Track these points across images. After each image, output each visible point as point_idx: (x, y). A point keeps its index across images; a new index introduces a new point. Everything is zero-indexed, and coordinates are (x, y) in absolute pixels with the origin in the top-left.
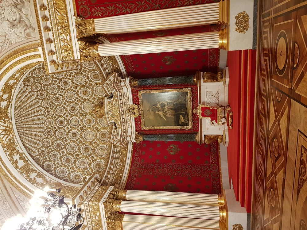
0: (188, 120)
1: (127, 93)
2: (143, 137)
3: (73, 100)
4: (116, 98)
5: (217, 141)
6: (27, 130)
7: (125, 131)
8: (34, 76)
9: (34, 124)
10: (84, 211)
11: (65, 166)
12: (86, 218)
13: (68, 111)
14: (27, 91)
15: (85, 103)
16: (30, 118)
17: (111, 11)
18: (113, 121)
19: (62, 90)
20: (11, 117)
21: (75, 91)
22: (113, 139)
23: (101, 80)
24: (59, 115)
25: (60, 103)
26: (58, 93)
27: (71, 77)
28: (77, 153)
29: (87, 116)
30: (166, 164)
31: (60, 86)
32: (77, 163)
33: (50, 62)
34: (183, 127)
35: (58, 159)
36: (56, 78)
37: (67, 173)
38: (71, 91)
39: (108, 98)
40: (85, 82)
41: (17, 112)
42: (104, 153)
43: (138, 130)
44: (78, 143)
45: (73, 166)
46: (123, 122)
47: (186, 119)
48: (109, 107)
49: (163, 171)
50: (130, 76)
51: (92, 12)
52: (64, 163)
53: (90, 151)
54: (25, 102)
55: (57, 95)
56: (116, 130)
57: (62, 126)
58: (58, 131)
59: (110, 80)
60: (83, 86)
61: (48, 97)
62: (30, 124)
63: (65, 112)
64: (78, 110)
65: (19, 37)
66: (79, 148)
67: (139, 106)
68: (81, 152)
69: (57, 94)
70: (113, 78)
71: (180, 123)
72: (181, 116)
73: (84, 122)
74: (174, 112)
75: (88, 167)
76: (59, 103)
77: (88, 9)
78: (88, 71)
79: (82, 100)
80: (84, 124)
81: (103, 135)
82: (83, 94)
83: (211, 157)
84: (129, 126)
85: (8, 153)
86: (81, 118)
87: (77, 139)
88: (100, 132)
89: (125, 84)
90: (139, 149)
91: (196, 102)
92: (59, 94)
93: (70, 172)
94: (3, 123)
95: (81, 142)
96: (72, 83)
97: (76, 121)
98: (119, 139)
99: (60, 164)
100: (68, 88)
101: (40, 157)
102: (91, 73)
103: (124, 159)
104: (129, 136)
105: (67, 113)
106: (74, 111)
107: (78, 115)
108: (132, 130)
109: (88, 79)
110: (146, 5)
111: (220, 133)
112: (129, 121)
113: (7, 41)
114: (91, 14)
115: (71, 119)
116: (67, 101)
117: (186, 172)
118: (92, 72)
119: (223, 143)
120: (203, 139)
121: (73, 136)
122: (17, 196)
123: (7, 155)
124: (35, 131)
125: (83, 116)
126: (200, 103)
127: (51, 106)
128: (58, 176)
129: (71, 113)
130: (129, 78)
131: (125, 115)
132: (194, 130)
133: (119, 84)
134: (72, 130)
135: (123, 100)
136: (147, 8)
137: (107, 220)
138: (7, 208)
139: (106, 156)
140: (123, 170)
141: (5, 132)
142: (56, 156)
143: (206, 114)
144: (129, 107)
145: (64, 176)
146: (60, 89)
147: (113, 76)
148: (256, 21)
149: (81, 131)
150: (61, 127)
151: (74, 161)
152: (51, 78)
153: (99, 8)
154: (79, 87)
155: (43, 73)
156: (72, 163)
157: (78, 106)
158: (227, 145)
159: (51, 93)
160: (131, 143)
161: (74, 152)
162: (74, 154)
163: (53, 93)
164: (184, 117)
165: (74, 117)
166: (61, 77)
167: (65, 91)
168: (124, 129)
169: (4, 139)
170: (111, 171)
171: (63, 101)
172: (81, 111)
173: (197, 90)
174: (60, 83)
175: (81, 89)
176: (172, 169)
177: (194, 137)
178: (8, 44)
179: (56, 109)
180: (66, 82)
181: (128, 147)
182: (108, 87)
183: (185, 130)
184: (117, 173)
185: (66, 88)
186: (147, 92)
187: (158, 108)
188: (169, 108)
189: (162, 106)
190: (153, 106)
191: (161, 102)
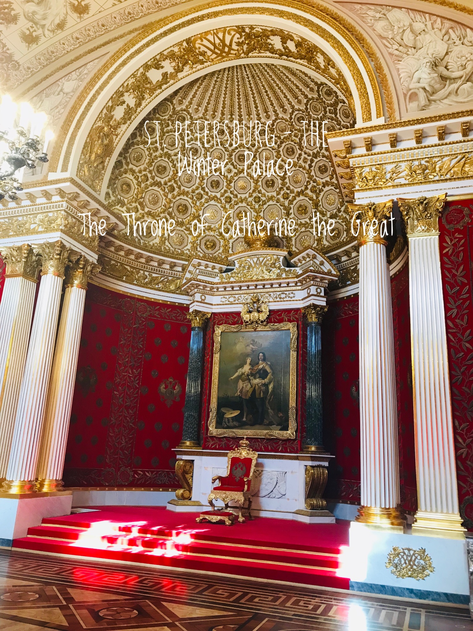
0: (228, 427)
1: (293, 299)
2: (198, 327)
3: (288, 184)
4: (284, 276)
5: (180, 487)
6: (226, 88)
7: (215, 290)
8: (338, 104)
9: (239, 102)
10: (48, 201)
11: (150, 164)
12: (35, 205)
14: (308, 89)
16: (253, 94)
17: (454, 276)
18: (237, 265)
19: (309, 162)
20: (251, 57)
21: (307, 189)
22: (199, 264)
23: (327, 244)
24: (258, 154)
25: (282, 156)
26: (303, 153)
28: (177, 190)
29: (253, 212)
30: (139, 373)
31: (319, 159)
32: (156, 188)
33: (351, 142)
34: (213, 414)
35: (166, 150)
37: (134, 168)
38: (307, 180)
39: (285, 257)
40: (324, 210)
41: (264, 68)
42: (173, 244)
43: (214, 318)
44: (197, 192)
45: (150, 180)
46: (233, 288)
47: (231, 424)
48: (268, 260)
49: (125, 367)
50: (328, 306)
51: (454, 233)
52: (156, 161)
53: (181, 216)
54: (286, 85)
55: (299, 152)
56: (217, 271)
57: (234, 159)
58: (224, 151)
59: (322, 263)
60: (316, 205)
61: (296, 132)
62: (239, 95)
64: (267, 194)
65: (411, 77)
66: (186, 194)
67: (265, 323)
68: (178, 198)
69: (302, 150)
70: (326, 271)
73: (240, 205)
74: (247, 398)
75: (146, 210)
76: (282, 154)
77: (460, 226)
78: (348, 217)
79: (286, 203)
80: (236, 204)
81: (212, 244)
82: (301, 206)
83: (148, 472)
84: (224, 300)
85: (176, 49)
86: (250, 199)
87: (207, 190)
88: (218, 237)
89: (313, 295)
90: (176, 317)
91: (264, 447)
92: (300, 155)
93: (138, 174)
94: (237, 41)
95: (200, 197)
96: (323, 183)
97: (244, 188)
98: (199, 277)
99: (154, 154)
100: (313, 173)
101: (170, 113)
102: (344, 224)
103: (157, 286)
104: (203, 298)
106: (265, 186)
107: (257, 193)
108: (215, 305)
109: (331, 217)
110: (463, 351)
111: (195, 496)
112: (235, 301)
113: (404, 50)
114: (448, 231)
115: (249, 178)
117: (120, 416)
118: (345, 227)
119: (173, 500)
120: (185, 457)
121: (214, 181)
122: (89, 66)
123: (172, 49)
124: (224, 104)
125: (253, 203)
126: (260, 456)
128: (130, 148)
129: (260, 180)
130: (324, 304)
131: (248, 291)
132: (207, 438)
133: (312, 282)
134: (225, 181)
135: (278, 289)
136: (456, 354)
137: (26, 247)
138: (66, 46)
139: (166, 249)
140: (135, 282)
141: (219, 44)
142: (172, 146)
143: (236, 468)
144: (263, 302)
145: (129, 160)
146: (310, 158)
147: (330, 269)
148: (413, 595)
149: (222, 198)
150: (233, 157)
151: (160, 182)
153: (462, 248)
154: (315, 198)
155: (345, 124)
156: (156, 178)
157: (275, 194)
158: (170, 507)
160: (188, 302)
161: (179, 183)
162: (176, 182)
164: (234, 419)
165: (253, 184)
167: (307, 167)
168: (218, 289)
169: (205, 42)
170: (132, 257)
172: (264, 199)
173: (291, 452)
174: (324, 159)
175: (311, 202)
176: (128, 386)
177: (191, 439)
178: (397, 53)
180: (326, 171)
181: (181, 294)
182: (308, 259)
183: (208, 420)
184: (128, 271)
185: (313, 171)
186: (293, 342)
187: (258, 363)
188: (257, 387)
189: (262, 371)
190: (262, 353)
191: (269, 370)
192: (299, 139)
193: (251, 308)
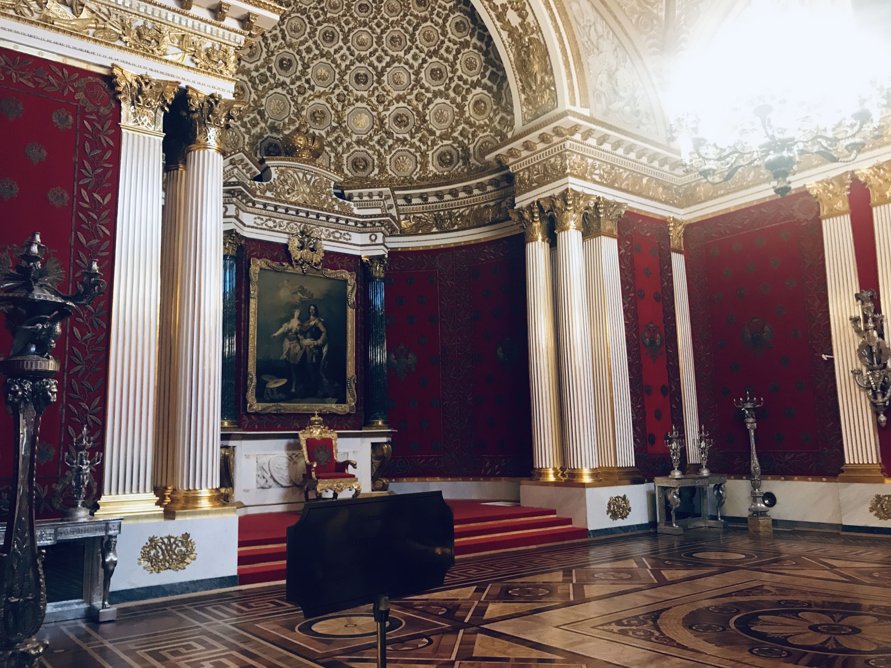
0: (272, 401)
1: (349, 241)
2: (231, 256)
3: (309, 76)
4: (336, 208)
8: (426, 21)
13: (286, 49)
15: (292, 103)
18: (274, 176)
19: (348, 63)
21: (333, 93)
22: (241, 162)
24: (288, 18)
25: (316, 38)
26: (345, 48)
27: (376, 103)
29: (253, 94)
31: (362, 64)
34: (253, 382)
36: (388, 65)
38: (337, 82)
39: (335, 183)
40: (350, 130)
43: (246, 246)
46: (277, 208)
47: (276, 396)
55: (341, 43)
56: (248, 175)
60: (340, 121)
61: (350, 19)
63: (288, 37)
64: (278, 76)
69: (345, 43)
71: (265, 378)
72: (283, 382)
74: (296, 363)
76: (317, 35)
78: (382, 151)
79: (300, 100)
82: (317, 111)
84: (259, 221)
86: (254, 74)
92: (341, 48)
96: (357, 96)
100: (347, 77)
104: (237, 212)
105: (283, 42)
106: (278, 64)
107: (266, 70)
108: (249, 226)
109: (359, 142)
111: (238, 494)
112: (275, 227)
113: (591, 46)
114: (622, 236)
116: (313, 59)
118: (376, 161)
125: (257, 82)
127: (321, 12)
131: (297, 218)
132: (243, 415)
135: (334, 225)
143: (319, 452)
144: (317, 238)
146: (352, 58)
152: (395, 54)
154: (340, 108)
157: (288, 81)
159: (356, 31)
163: (351, 34)
164: (280, 389)
165: (264, 55)
166: (385, 78)
167: (343, 67)
168: (255, 204)
171: (317, 48)
172: (272, 81)
173: (347, 429)
174: (370, 69)
175: (333, 112)
179: (306, 21)
182: (376, 198)
183: (245, 391)
185: (348, 75)
186: (352, 298)
187: (308, 318)
188: (308, 349)
189: (313, 329)
190: (314, 306)
191: (322, 329)
192: (349, 29)
193: (301, 242)
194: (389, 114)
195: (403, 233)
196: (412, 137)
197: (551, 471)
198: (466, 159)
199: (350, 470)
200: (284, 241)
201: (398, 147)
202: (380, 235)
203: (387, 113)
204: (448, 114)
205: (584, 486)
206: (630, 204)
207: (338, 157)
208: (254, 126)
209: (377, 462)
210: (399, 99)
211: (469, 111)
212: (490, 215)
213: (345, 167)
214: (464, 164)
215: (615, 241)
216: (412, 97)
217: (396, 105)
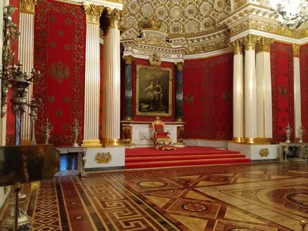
2: (130, 64)
15: (152, 9)
27: (181, 6)
29: (138, 6)
34: (137, 106)
40: (172, 17)
43: (136, 61)
46: (145, 47)
47: (145, 110)
51: (273, 52)
56: (136, 36)
60: (169, 13)
67: (159, 67)
71: (142, 104)
72: (147, 106)
74: (152, 100)
77: (275, 50)
78: (184, 24)
79: (155, 7)
82: (161, 11)
84: (139, 52)
96: (175, 4)
102: (181, 26)
108: (136, 54)
111: (133, 141)
112: (145, 53)
120: (130, 125)
130: (183, 62)
131: (152, 50)
132: (135, 116)
135: (165, 52)
137: (103, 7)
154: (169, 9)
175: (166, 11)
177: (130, 116)
183: (135, 109)
186: (171, 77)
187: (156, 85)
188: (156, 95)
189: (158, 88)
190: (158, 80)
191: (160, 88)
193: (153, 58)
194: (186, 10)
195: (191, 53)
196: (195, 17)
197: (239, 139)
198: (214, 25)
199: (168, 135)
200: (147, 58)
201: (190, 22)
202: (181, 55)
203: (186, 9)
204: (208, 8)
205: (250, 144)
206: (276, 39)
207: (168, 27)
208: (139, 18)
209: (179, 133)
210: (190, 3)
211: (216, 6)
212: (222, 45)
213: (170, 31)
214: (214, 26)
215: (269, 53)
216: (195, 3)
217: (189, 6)
